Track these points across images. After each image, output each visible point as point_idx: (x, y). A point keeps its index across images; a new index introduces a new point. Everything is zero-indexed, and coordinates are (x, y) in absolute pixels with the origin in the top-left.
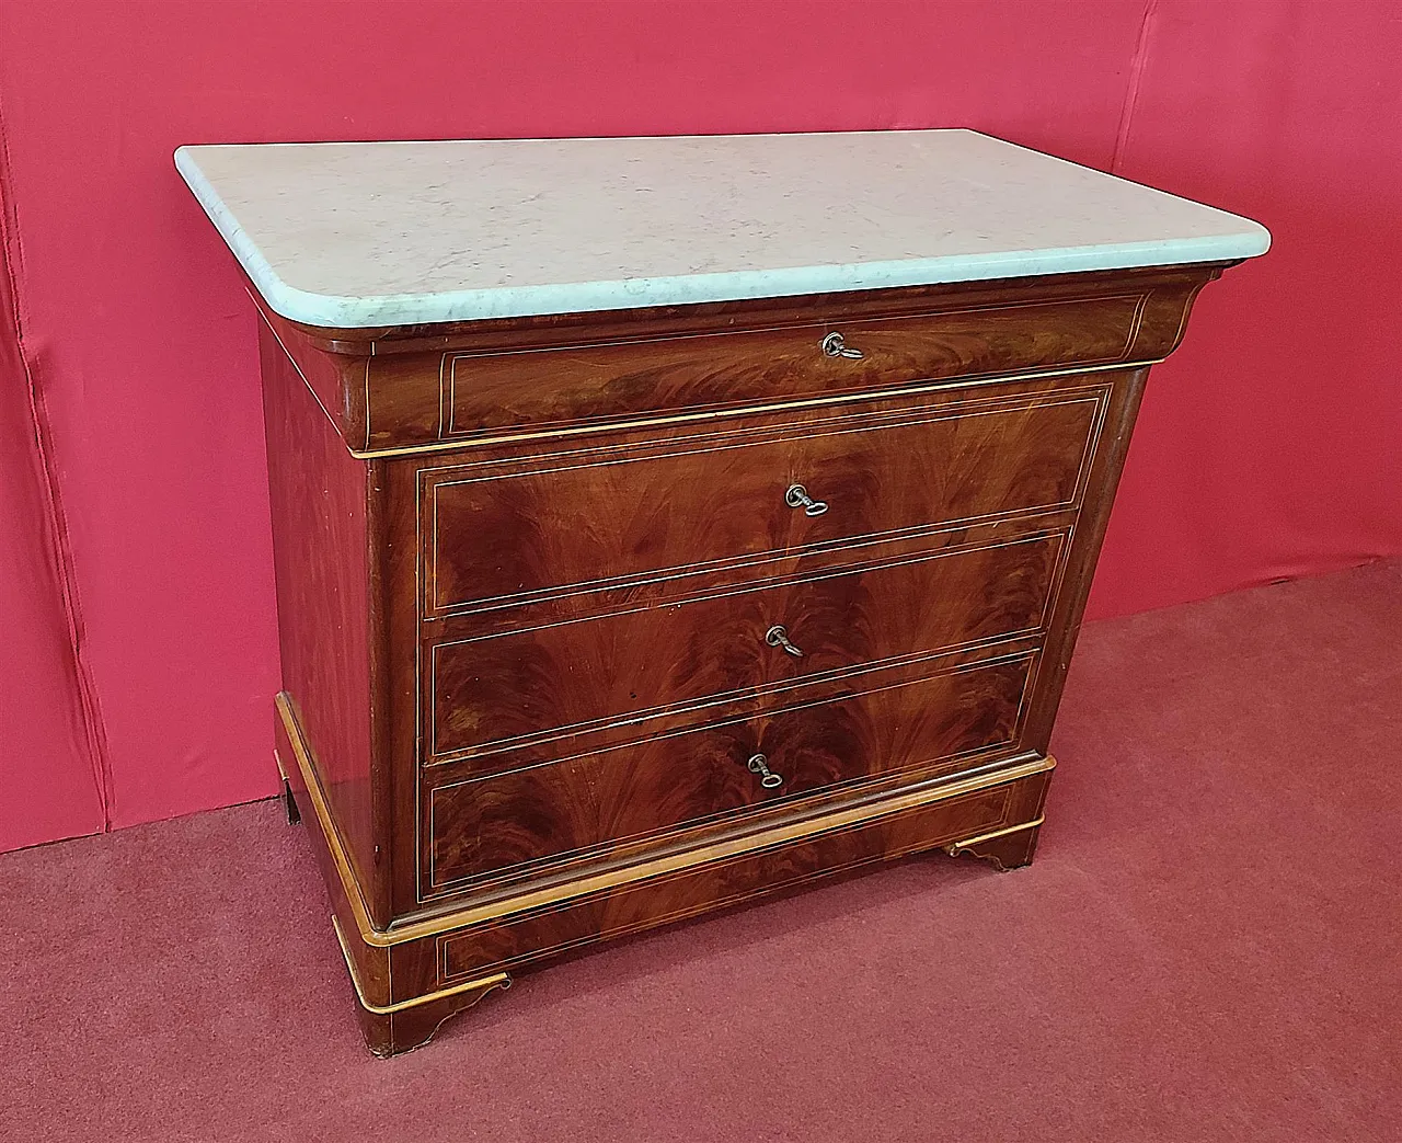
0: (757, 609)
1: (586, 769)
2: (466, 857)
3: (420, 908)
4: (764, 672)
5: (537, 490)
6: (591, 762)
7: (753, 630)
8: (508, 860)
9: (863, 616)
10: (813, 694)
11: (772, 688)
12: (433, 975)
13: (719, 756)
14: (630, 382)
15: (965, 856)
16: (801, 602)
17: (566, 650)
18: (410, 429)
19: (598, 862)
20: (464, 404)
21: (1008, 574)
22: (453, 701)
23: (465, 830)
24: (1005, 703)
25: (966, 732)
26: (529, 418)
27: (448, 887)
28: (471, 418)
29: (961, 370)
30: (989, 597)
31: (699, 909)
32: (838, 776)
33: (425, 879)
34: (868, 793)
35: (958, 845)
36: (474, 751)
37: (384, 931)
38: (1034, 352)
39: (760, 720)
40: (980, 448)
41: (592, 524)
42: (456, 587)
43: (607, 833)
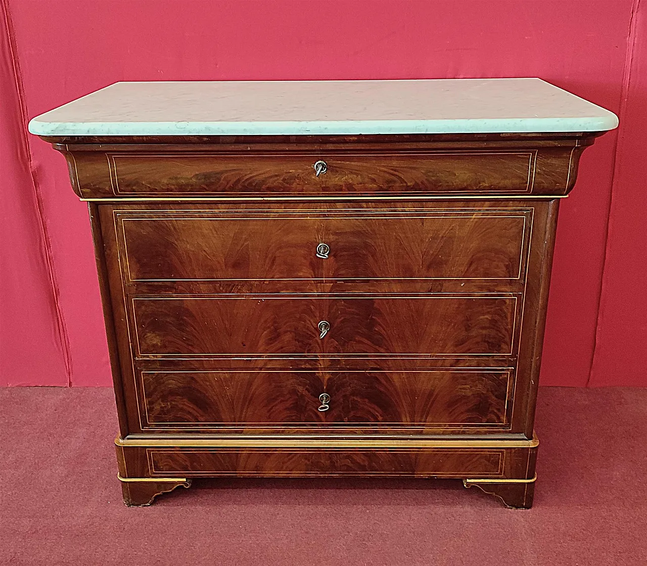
0: (311, 309)
1: (223, 379)
2: (163, 411)
3: (142, 432)
4: (321, 346)
5: (175, 228)
6: (225, 377)
7: (310, 321)
8: (186, 419)
9: (380, 325)
10: (354, 365)
11: (328, 356)
12: (147, 469)
13: (300, 389)
14: (206, 176)
15: (473, 488)
16: (337, 310)
17: (202, 313)
18: (99, 188)
19: (236, 432)
20: (123, 179)
21: (479, 316)
22: (146, 329)
23: (161, 397)
24: (493, 397)
25: (468, 411)
26: (156, 189)
27: (157, 425)
28: (128, 186)
29: (408, 188)
30: (468, 328)
31: (295, 474)
32: (380, 418)
33: (144, 418)
34: (403, 433)
35: (468, 481)
36: (161, 357)
37: (123, 438)
38: (457, 182)
39: (324, 374)
40: (442, 237)
41: (206, 249)
42: (139, 271)
43: (240, 417)
